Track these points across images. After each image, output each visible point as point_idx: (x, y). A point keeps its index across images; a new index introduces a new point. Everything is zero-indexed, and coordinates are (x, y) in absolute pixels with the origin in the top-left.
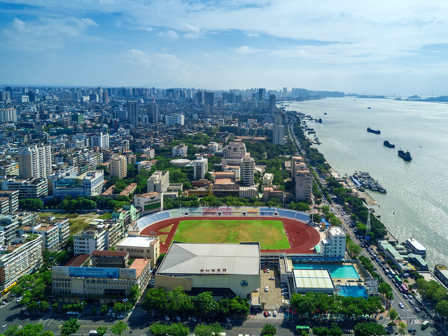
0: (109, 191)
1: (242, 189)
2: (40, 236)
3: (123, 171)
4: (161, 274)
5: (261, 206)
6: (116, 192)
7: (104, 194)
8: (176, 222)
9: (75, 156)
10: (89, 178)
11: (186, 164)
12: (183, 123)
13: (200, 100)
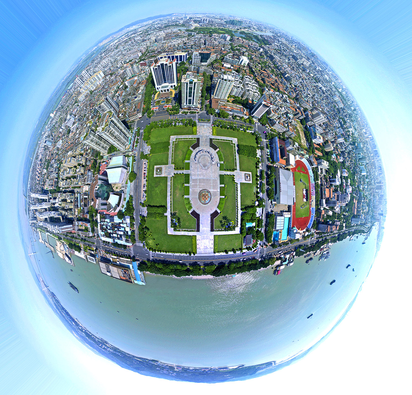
0: (316, 146)
1: (324, 201)
2: (287, 129)
3: (327, 150)
4: (279, 169)
5: (315, 208)
6: (316, 148)
7: (314, 144)
8: (307, 173)
9: (329, 130)
10: (318, 137)
11: (337, 175)
12: (362, 174)
13: (378, 183)
